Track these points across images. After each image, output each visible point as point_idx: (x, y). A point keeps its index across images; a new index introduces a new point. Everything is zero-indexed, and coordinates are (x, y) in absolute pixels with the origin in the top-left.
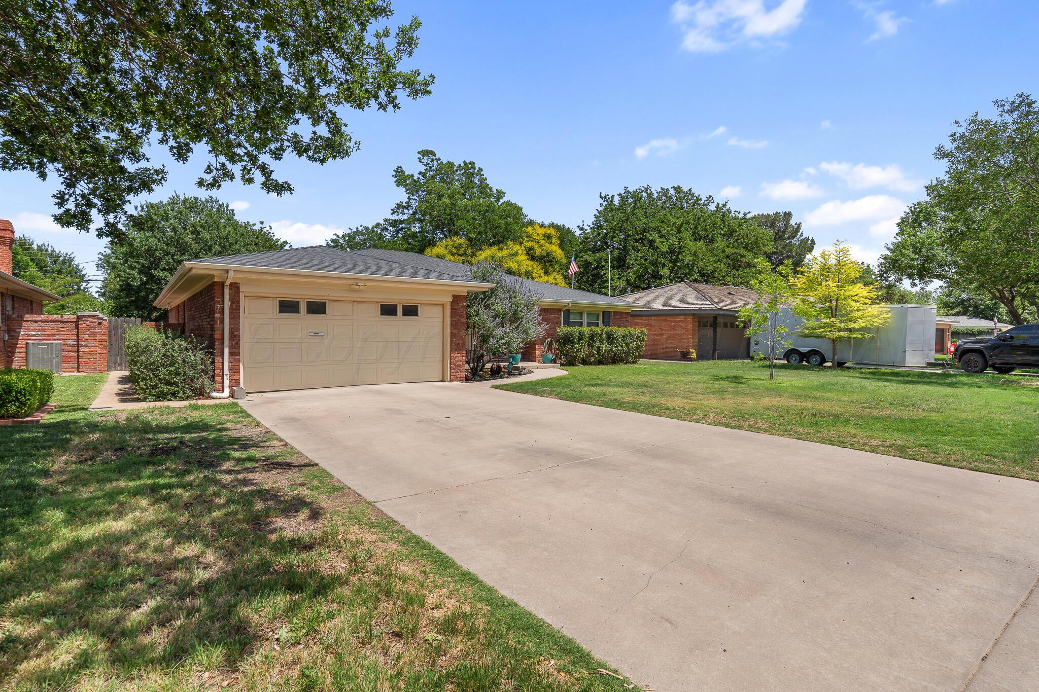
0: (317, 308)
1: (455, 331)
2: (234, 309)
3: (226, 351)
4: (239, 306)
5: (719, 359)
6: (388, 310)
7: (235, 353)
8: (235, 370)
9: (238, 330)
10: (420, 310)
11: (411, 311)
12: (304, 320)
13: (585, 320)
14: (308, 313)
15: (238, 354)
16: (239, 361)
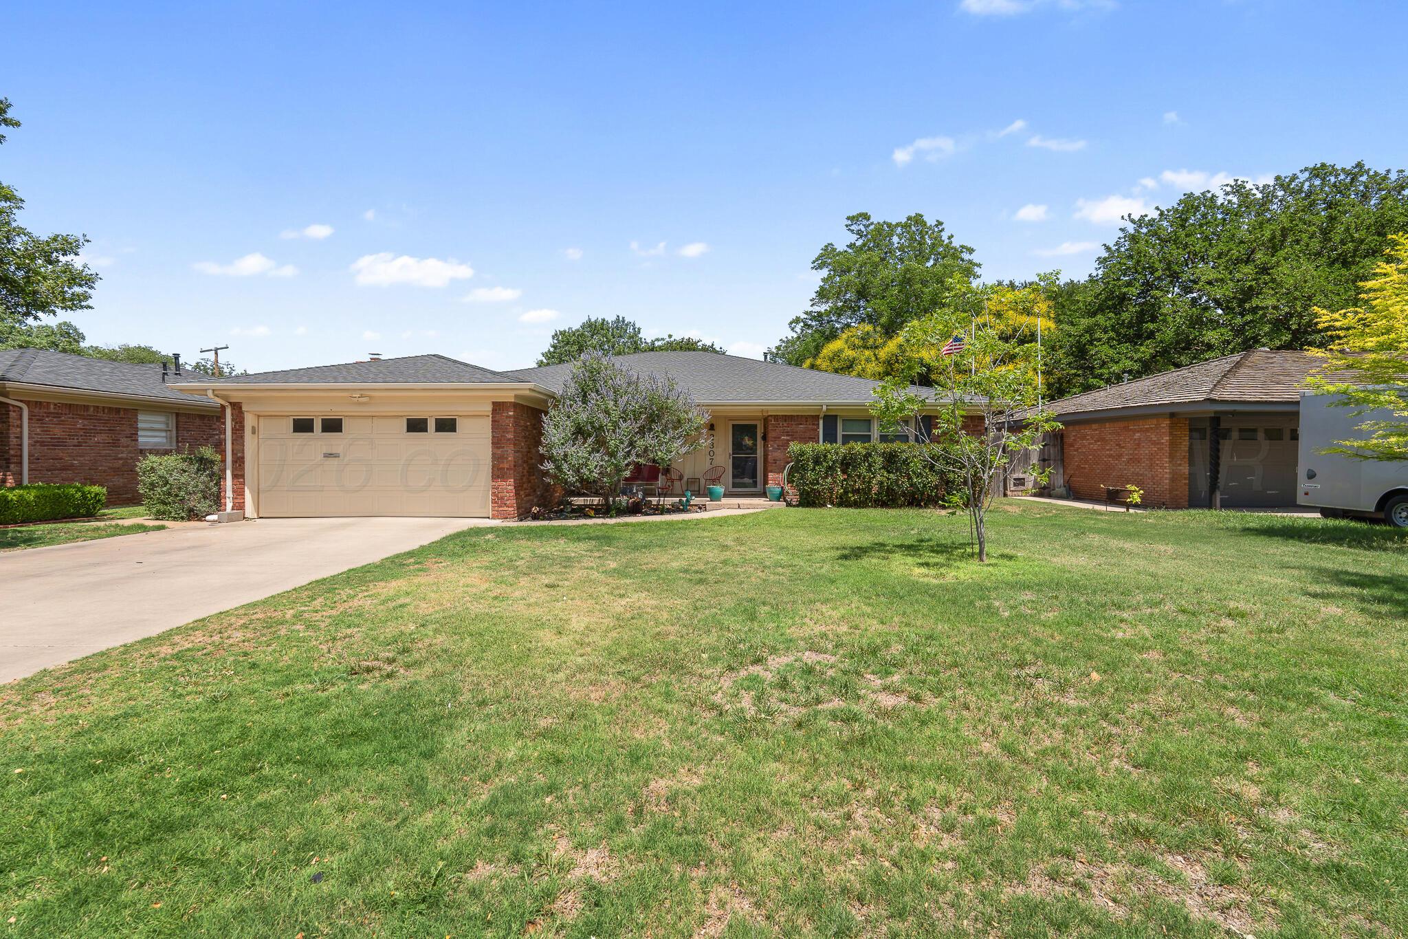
0: (332, 426)
1: (499, 452)
2: (238, 430)
3: (229, 473)
4: (243, 427)
5: (1226, 505)
6: (416, 426)
7: (239, 475)
8: (238, 493)
9: (243, 451)
10: (460, 424)
11: (447, 426)
12: (319, 441)
13: (875, 432)
14: (323, 431)
15: (243, 476)
16: (244, 483)
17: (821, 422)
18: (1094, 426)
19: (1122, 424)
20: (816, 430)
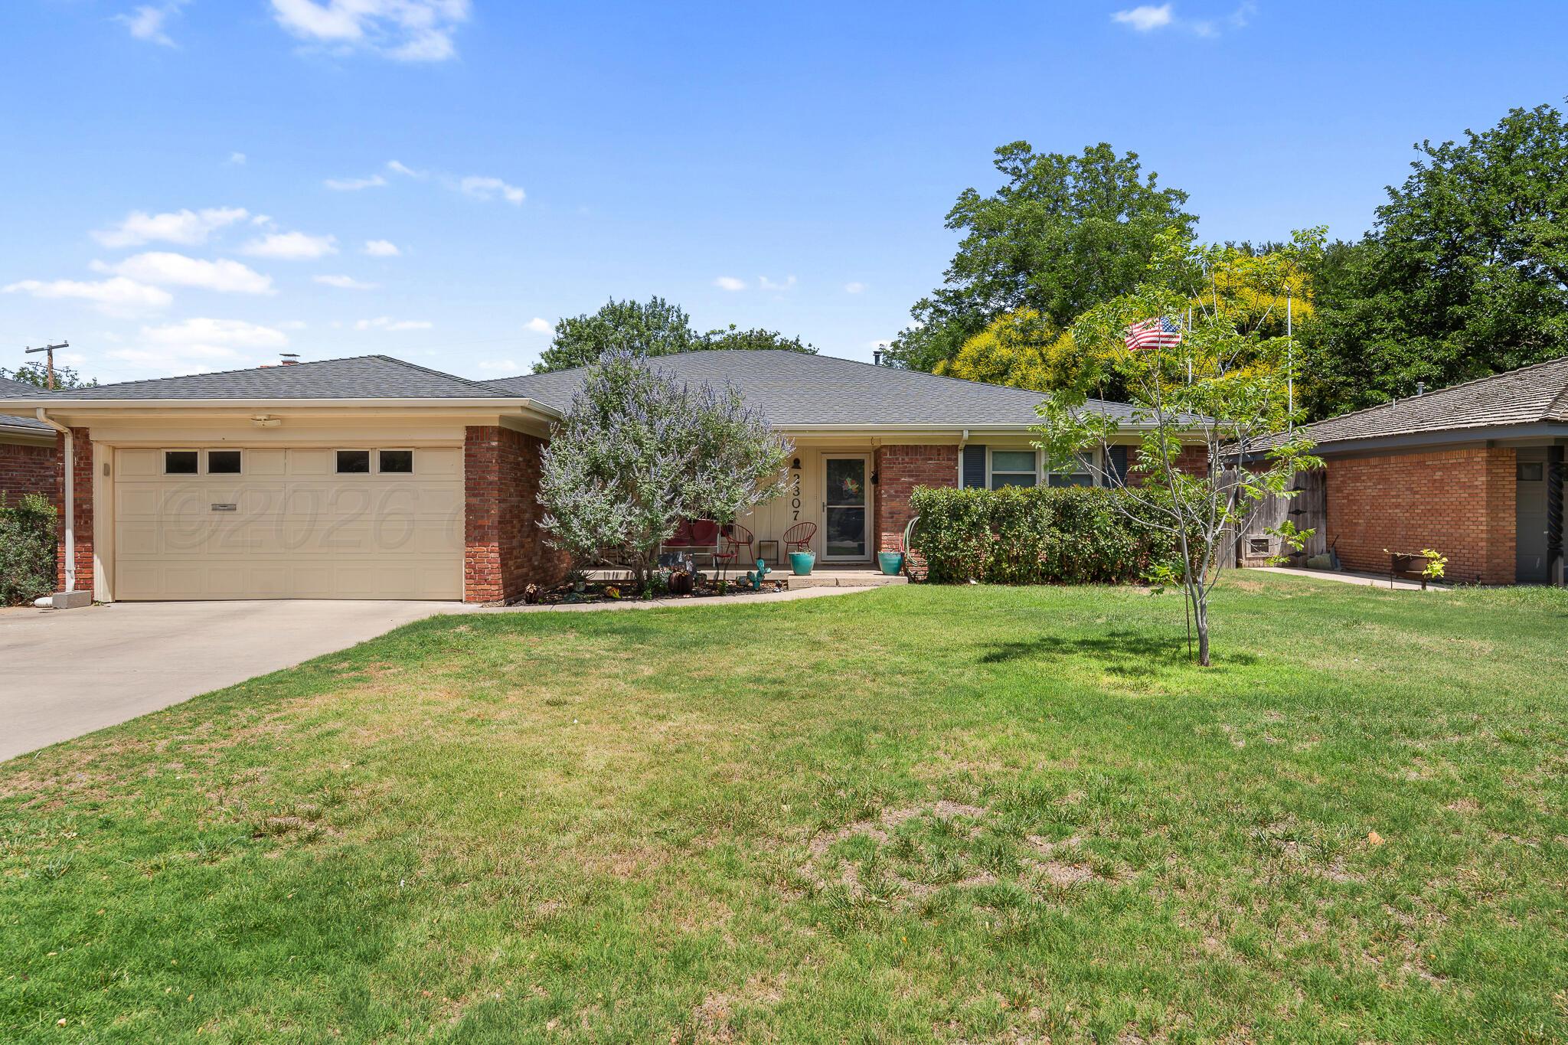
0: (226, 463)
1: (475, 501)
2: (83, 469)
3: (69, 535)
4: (90, 465)
6: (352, 462)
7: (85, 537)
8: (84, 564)
9: (90, 501)
10: (417, 460)
11: (397, 462)
12: (204, 483)
13: (1043, 471)
14: (211, 471)
15: (90, 539)
16: (92, 550)
17: (961, 456)
18: (1374, 461)
19: (1415, 458)
20: (953, 468)
